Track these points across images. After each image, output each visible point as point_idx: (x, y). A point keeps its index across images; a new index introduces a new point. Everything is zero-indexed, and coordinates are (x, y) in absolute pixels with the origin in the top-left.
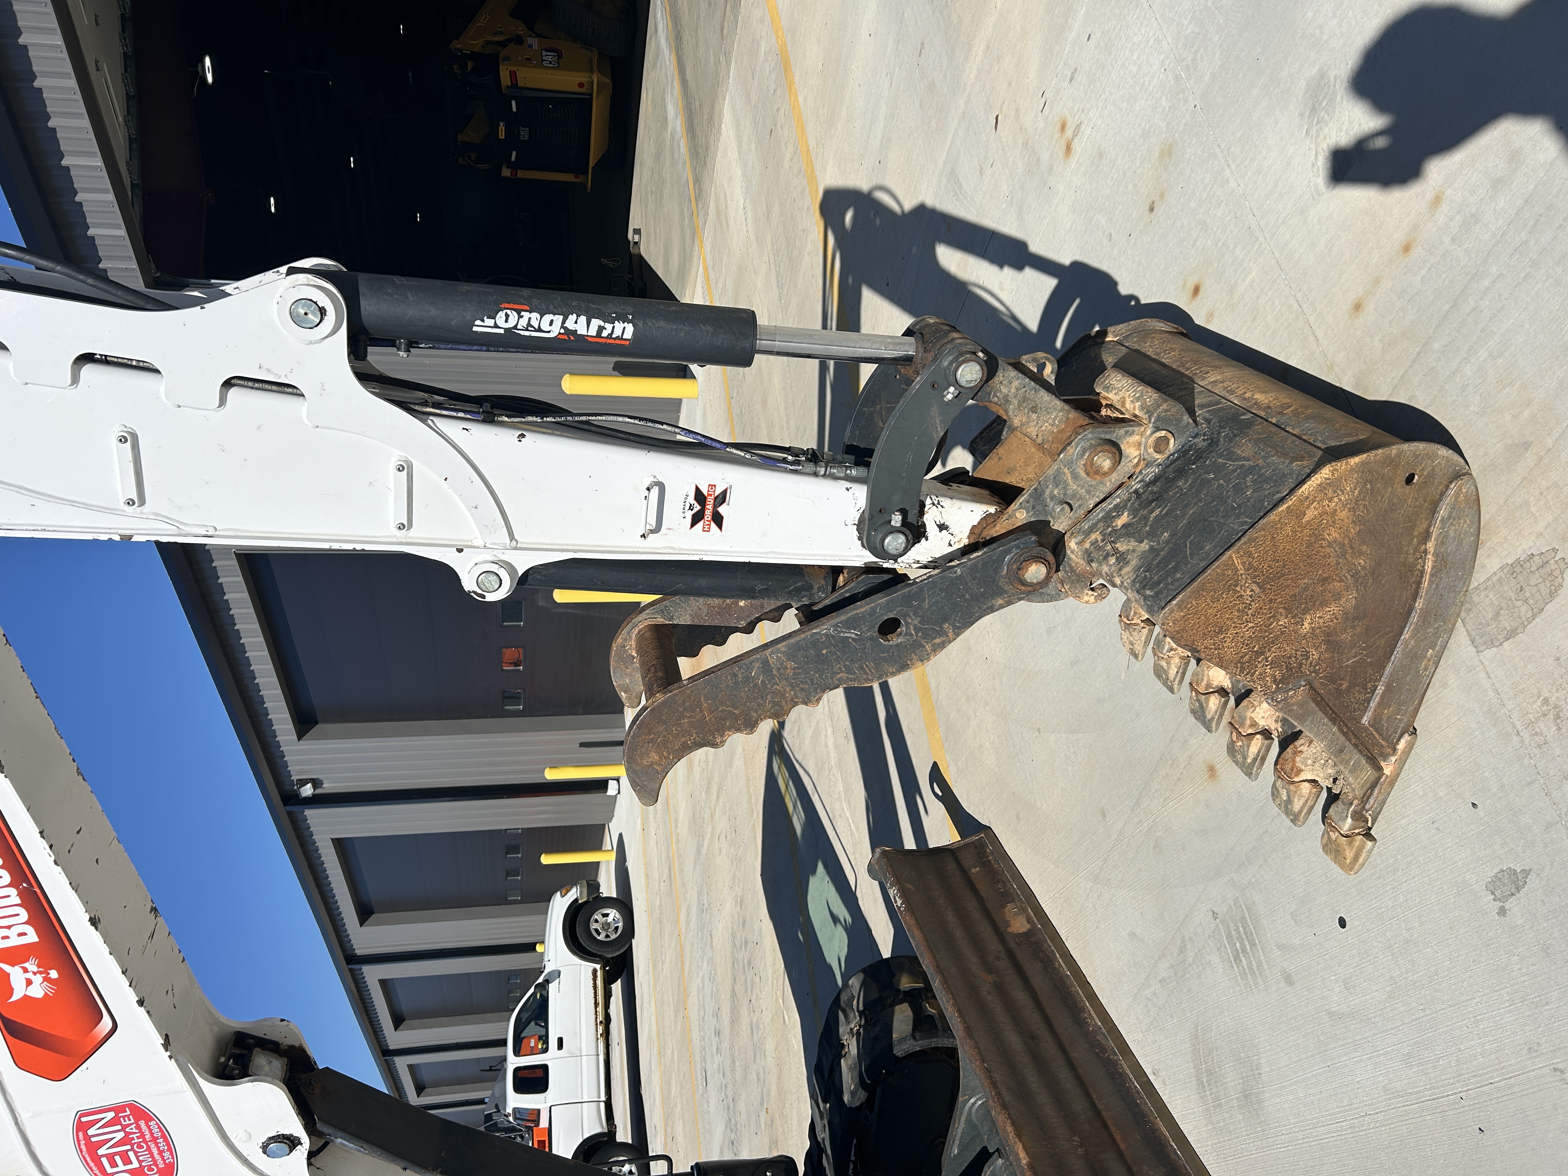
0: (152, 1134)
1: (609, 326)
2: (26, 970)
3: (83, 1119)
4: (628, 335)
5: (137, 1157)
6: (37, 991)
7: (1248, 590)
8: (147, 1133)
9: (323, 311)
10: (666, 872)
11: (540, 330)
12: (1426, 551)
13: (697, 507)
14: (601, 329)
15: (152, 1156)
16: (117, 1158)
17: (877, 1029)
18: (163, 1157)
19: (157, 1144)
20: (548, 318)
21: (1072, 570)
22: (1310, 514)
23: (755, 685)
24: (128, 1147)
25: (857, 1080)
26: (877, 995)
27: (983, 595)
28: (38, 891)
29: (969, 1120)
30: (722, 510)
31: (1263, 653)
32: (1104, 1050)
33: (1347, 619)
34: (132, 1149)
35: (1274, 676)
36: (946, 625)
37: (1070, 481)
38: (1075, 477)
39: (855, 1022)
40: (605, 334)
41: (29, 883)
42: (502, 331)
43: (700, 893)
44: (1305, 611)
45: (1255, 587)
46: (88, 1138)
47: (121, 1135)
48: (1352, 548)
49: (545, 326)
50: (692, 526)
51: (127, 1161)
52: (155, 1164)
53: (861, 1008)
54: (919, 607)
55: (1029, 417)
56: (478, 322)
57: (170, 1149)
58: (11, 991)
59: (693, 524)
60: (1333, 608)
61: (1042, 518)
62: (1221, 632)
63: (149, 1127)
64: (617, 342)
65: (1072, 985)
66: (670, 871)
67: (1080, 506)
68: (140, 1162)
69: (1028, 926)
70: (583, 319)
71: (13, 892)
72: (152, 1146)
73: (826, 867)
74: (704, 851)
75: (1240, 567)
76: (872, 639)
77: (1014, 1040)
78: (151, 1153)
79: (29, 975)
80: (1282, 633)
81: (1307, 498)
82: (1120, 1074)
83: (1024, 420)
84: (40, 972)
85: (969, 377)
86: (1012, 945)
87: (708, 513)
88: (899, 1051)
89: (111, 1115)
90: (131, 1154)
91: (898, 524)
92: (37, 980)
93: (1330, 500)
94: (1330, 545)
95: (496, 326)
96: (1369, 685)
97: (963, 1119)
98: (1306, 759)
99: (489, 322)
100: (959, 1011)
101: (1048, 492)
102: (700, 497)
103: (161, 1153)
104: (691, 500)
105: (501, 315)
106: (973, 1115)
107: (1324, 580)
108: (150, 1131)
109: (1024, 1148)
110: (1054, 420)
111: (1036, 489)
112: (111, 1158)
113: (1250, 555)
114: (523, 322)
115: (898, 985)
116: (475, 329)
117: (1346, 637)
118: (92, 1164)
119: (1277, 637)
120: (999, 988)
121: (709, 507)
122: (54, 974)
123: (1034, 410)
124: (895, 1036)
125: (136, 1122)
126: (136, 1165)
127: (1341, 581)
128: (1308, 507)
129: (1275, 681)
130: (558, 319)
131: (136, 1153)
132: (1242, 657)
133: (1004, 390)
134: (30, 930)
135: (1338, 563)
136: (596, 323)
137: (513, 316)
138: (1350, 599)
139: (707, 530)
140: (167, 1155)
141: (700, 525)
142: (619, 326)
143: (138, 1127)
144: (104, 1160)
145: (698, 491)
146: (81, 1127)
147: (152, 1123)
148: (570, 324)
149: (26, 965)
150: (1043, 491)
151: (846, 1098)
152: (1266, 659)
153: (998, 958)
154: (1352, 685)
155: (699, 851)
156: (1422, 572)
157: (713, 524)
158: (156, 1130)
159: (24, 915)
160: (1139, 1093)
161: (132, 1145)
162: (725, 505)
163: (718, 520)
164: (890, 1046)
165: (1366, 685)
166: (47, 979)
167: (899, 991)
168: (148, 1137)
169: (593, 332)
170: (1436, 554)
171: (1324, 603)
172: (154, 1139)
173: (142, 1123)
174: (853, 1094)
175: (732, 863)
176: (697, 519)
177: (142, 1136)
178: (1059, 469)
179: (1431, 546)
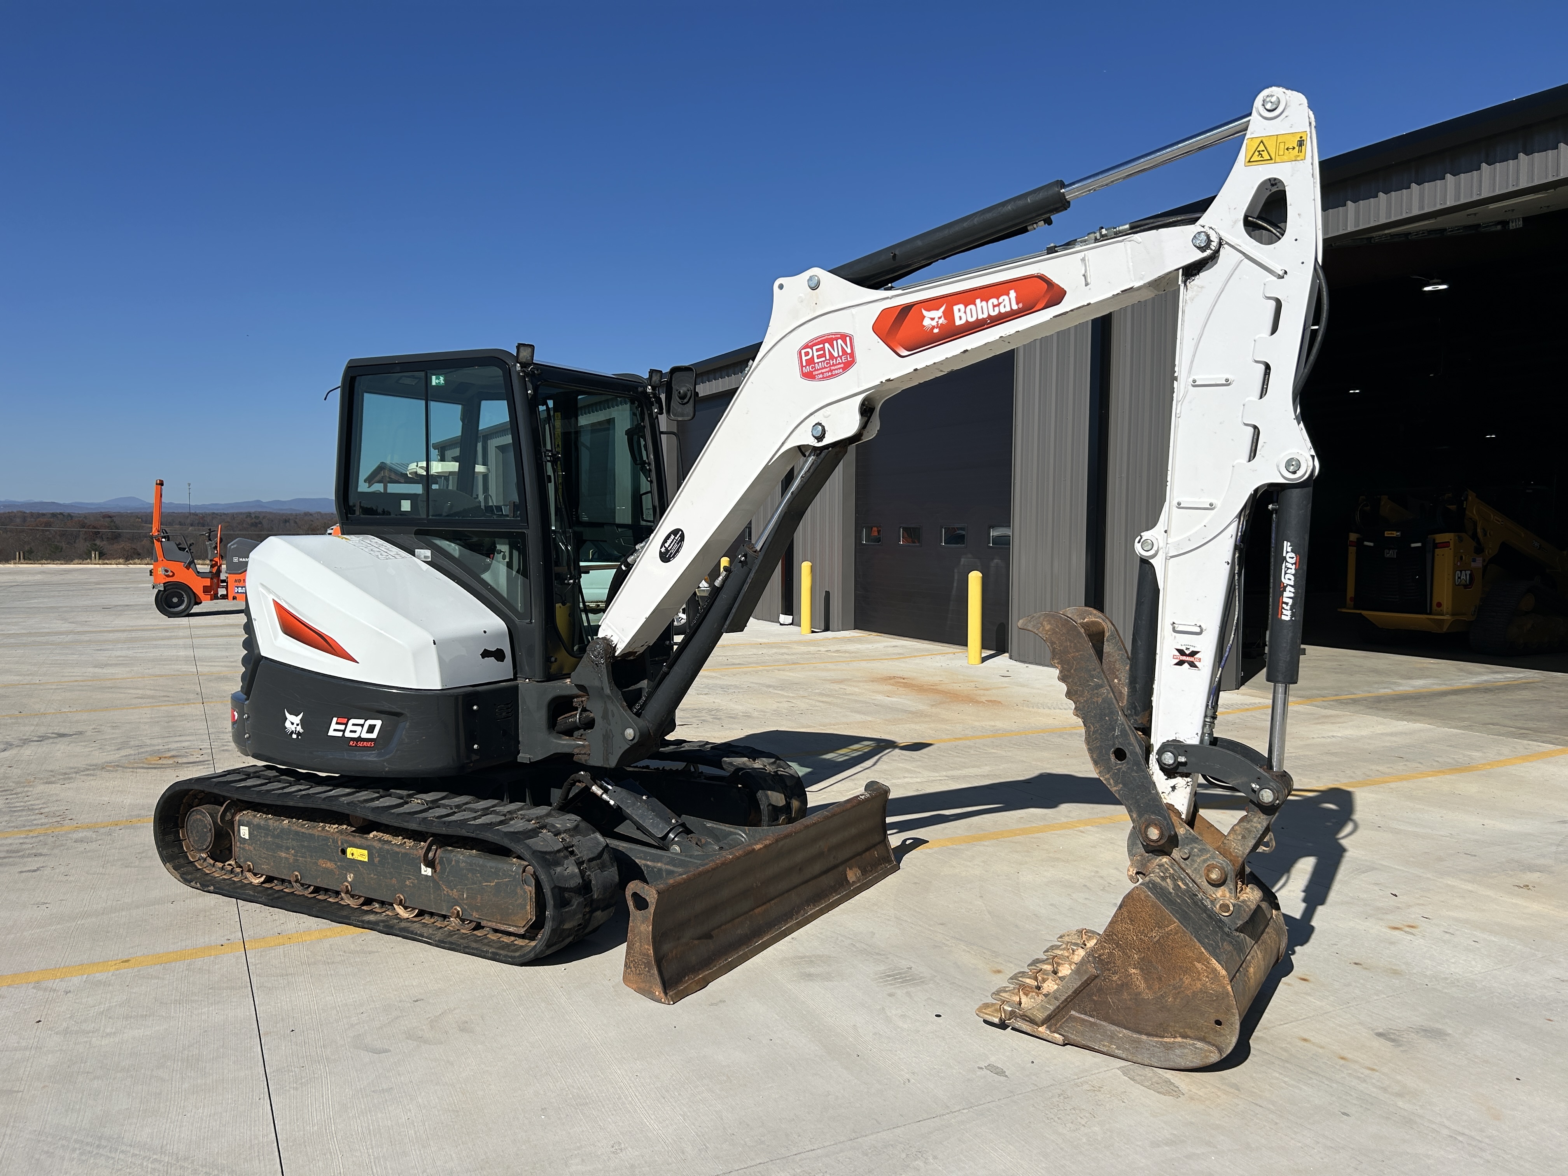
0: (835, 370)
1: (1288, 608)
2: (940, 318)
3: (848, 338)
4: (1284, 617)
5: (821, 362)
6: (927, 322)
7: (1155, 935)
8: (835, 367)
9: (1294, 473)
10: (737, 661)
11: (1286, 573)
12: (1175, 1037)
13: (1187, 652)
14: (1287, 604)
15: (820, 369)
16: (822, 352)
17: (770, 782)
18: (819, 374)
19: (828, 372)
20: (1292, 578)
21: (1149, 861)
22: (1199, 966)
23: (1088, 681)
24: (828, 358)
25: (740, 766)
26: (788, 784)
27: (1139, 806)
28: (986, 326)
29: (731, 833)
30: (1186, 665)
31: (1117, 947)
32: (798, 913)
33: (1136, 995)
34: (826, 360)
35: (1103, 954)
36: (1121, 786)
37: (1202, 858)
38: (1205, 861)
39: (770, 769)
40: (1284, 606)
41: (989, 324)
42: (1284, 555)
43: (736, 687)
44: (1142, 969)
45: (1157, 938)
46: (837, 339)
47: (836, 355)
48: (1179, 992)
49: (1287, 576)
50: (1177, 650)
51: (819, 357)
52: (815, 370)
53: (779, 773)
54: (1133, 770)
55: (1239, 834)
56: (1289, 544)
57: (823, 378)
58: (928, 310)
59: (1178, 650)
60: (1143, 985)
61: (1180, 843)
62: (1131, 921)
63: (839, 369)
64: (1280, 612)
65: (825, 902)
66: (739, 664)
67: (1187, 865)
68: (818, 363)
69: (851, 881)
70: (1292, 595)
71: (985, 316)
72: (827, 370)
73: (810, 772)
74: (771, 690)
75: (1169, 928)
76: (1114, 744)
77: (800, 857)
78: (822, 369)
79: (936, 319)
80: (1129, 957)
81: (1208, 963)
82: (787, 920)
83: (1238, 832)
84: (938, 324)
85: (1265, 795)
86: (841, 868)
87: (1184, 658)
88: (760, 794)
89: (849, 351)
90: (823, 359)
91: (1179, 760)
92: (934, 323)
93: (1207, 977)
94: (1181, 979)
95: (1287, 552)
96: (1095, 1013)
97: (732, 830)
98: (1034, 999)
99: (1289, 549)
100: (815, 823)
101: (1196, 845)
102: (1194, 653)
103: (823, 373)
104: (1192, 649)
105: (1293, 555)
106: (734, 836)
107: (1160, 979)
108: (837, 369)
109: (761, 848)
110: (1238, 849)
111: (1198, 838)
112: (823, 349)
113: (1176, 933)
114: (1289, 566)
115: (795, 799)
116: (1285, 542)
117: (1125, 996)
118: (819, 340)
119: (1126, 954)
120: (821, 855)
121: (1188, 659)
122: (936, 331)
123: (1244, 837)
124: (769, 792)
125: (842, 363)
126: (816, 360)
127: (1159, 988)
128: (1203, 964)
129: (1100, 955)
130: (1292, 583)
131: (824, 361)
132: (1116, 935)
133: (1255, 820)
134: (963, 321)
135: (1170, 986)
136: (1290, 601)
137: (1293, 561)
138: (1148, 995)
139: (1174, 657)
140: (821, 376)
141: (1178, 654)
142: (1289, 613)
143: (840, 363)
144: (821, 346)
145: (1197, 652)
146: (843, 337)
147: (841, 370)
148: (1289, 588)
149: (943, 318)
150: (1196, 843)
151: (725, 759)
152: (1114, 949)
153: (834, 857)
154: (1095, 1002)
155: (769, 686)
156: (1163, 1037)
157: (1178, 660)
158: (836, 372)
159: (971, 320)
160: (780, 928)
161: (829, 360)
162: (1189, 666)
163: (1181, 663)
164: (763, 789)
165: (1095, 1011)
166: (933, 327)
167: (791, 799)
168: (833, 368)
169: (1285, 600)
170: (1174, 1043)
171: (1146, 980)
172: (831, 371)
173: (842, 366)
174: (731, 764)
175: (775, 711)
176: (1181, 652)
177: (834, 365)
178: (1209, 851)
179: (1179, 1039)
